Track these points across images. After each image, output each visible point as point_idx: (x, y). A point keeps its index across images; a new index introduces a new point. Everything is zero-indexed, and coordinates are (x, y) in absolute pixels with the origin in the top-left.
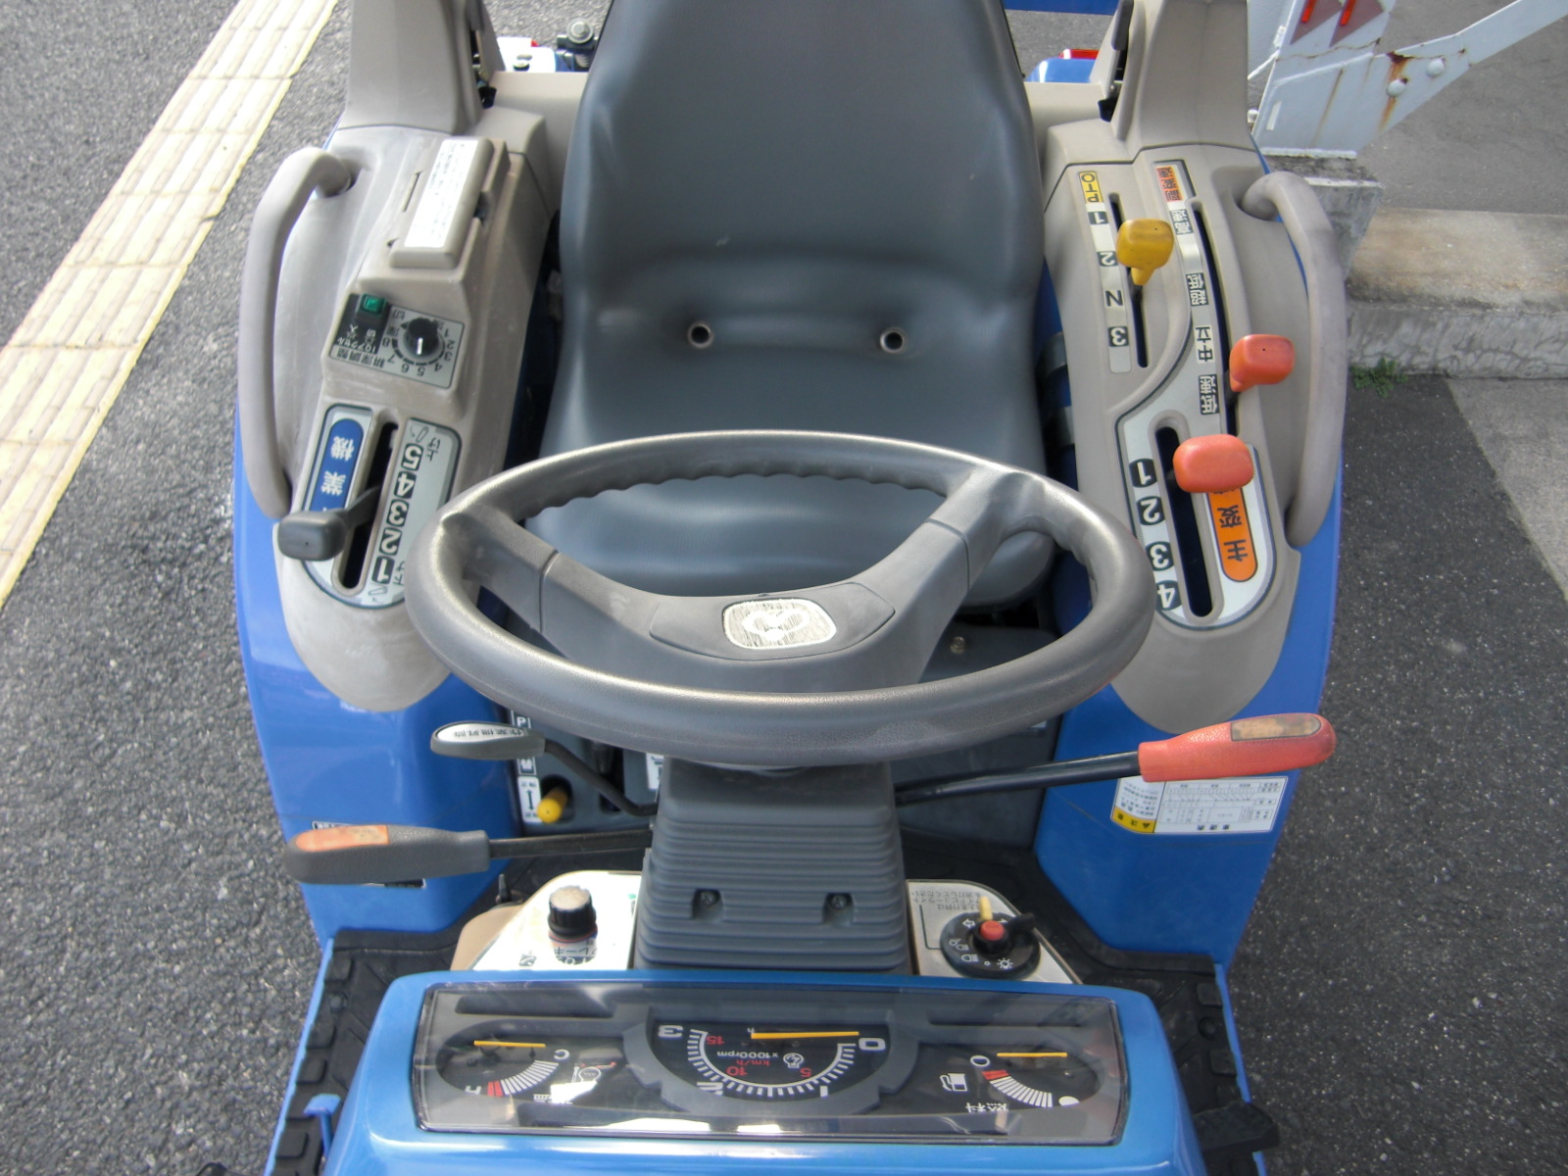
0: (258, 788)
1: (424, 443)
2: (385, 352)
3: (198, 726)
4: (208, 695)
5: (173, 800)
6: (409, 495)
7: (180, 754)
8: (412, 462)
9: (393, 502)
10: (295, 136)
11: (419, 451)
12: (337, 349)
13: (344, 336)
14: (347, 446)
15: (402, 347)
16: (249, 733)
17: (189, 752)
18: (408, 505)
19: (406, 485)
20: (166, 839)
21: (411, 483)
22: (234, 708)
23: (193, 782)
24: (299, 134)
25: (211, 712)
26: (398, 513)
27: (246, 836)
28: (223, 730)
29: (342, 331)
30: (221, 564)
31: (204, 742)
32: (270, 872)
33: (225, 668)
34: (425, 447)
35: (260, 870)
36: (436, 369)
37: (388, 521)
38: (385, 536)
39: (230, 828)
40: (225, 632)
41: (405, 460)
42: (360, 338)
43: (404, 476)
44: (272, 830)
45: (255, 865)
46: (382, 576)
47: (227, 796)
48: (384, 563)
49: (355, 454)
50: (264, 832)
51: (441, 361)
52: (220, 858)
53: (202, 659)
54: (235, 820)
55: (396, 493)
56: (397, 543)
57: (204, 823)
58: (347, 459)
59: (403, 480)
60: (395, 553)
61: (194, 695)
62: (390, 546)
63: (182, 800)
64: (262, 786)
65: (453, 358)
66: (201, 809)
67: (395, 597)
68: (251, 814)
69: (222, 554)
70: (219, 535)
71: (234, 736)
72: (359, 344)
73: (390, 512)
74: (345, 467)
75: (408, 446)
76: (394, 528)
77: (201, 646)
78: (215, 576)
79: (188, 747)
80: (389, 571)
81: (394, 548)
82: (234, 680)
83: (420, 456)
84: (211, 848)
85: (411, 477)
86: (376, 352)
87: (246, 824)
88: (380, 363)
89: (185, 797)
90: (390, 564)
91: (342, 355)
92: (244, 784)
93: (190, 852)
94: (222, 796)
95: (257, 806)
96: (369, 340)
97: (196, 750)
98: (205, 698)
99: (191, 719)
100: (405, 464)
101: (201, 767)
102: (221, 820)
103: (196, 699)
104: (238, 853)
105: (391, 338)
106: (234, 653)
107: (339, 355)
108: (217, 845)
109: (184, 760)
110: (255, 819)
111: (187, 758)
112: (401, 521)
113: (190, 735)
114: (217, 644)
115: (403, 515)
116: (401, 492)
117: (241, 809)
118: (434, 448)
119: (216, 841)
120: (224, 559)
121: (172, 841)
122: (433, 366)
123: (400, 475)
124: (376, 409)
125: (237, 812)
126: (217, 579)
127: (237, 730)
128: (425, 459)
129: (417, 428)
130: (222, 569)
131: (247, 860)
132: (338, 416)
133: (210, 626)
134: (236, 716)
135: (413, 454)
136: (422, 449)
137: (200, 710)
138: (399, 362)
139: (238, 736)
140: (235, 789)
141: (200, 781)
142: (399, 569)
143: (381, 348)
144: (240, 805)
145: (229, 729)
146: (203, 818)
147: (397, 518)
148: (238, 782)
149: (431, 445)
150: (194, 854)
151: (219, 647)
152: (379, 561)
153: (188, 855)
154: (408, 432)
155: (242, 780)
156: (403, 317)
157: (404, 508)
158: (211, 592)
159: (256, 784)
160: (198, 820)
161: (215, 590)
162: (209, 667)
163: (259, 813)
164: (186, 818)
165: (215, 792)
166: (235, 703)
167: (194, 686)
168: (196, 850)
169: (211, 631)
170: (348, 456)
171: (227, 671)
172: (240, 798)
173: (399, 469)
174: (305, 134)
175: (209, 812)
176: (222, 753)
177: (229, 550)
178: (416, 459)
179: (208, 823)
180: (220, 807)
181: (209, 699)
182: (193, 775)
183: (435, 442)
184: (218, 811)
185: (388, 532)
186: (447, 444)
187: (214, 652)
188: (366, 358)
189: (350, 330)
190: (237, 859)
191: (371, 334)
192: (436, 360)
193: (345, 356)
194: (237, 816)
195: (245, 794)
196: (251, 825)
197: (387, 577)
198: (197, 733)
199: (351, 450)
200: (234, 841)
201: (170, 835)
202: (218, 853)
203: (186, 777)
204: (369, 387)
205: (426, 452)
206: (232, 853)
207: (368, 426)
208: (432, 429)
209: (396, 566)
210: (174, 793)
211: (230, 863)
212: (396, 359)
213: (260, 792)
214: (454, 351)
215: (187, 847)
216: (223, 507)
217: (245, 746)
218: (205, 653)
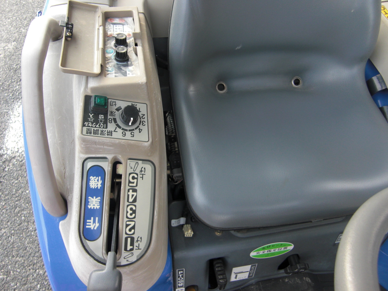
0: (36, 255)
1: (138, 171)
2: (111, 126)
3: (8, 235)
4: (10, 222)
5: (4, 266)
6: (135, 200)
7: (3, 247)
8: (133, 183)
9: (128, 206)
10: (3, 17)
11: (136, 176)
12: (85, 129)
13: (88, 121)
14: (98, 180)
15: (119, 122)
16: (28, 234)
17: (7, 246)
18: (135, 206)
19: (133, 195)
20: (3, 283)
21: (135, 194)
22: (21, 226)
23: (10, 257)
24: (5, 17)
25: (12, 229)
26: (131, 212)
27: (35, 275)
28: (18, 235)
29: (85, 119)
30: (6, 171)
31: (12, 241)
32: (47, 288)
33: (15, 211)
34: (139, 174)
35: (43, 288)
36: (140, 132)
37: (127, 217)
38: (127, 225)
39: (28, 273)
40: (12, 197)
41: (130, 182)
42: (96, 121)
43: (131, 191)
44: (44, 271)
45: (40, 286)
46: (129, 247)
47: (24, 260)
48: (129, 240)
49: (103, 184)
50: (41, 272)
51: (141, 127)
52: (26, 286)
53: (5, 208)
54: (30, 269)
55: (128, 201)
56: (133, 228)
57: (18, 273)
58: (99, 188)
59: (131, 193)
60: (134, 234)
61: (4, 223)
62: (130, 230)
63: (7, 265)
64: (37, 254)
65: (146, 123)
66: (16, 268)
67: (137, 256)
68: (35, 266)
69: (5, 168)
70: (3, 161)
71: (23, 236)
72: (96, 124)
73: (127, 212)
74: (98, 193)
75: (130, 174)
76: (131, 220)
77: (4, 204)
78: (4, 176)
79: (6, 244)
80: (132, 244)
81: (133, 231)
82: (19, 215)
83: (137, 179)
84: (22, 283)
85: (134, 191)
86: (106, 128)
87: (34, 271)
88: (110, 133)
89: (8, 264)
90: (132, 239)
91: (89, 132)
92: (30, 254)
93: (14, 286)
94: (23, 261)
95: (37, 262)
96: (101, 121)
97: (9, 245)
98: (9, 224)
99: (5, 232)
100: (131, 185)
101: (13, 250)
102: (24, 271)
103: (6, 224)
104: (33, 282)
105: (112, 117)
106: (17, 204)
107: (87, 133)
108: (24, 281)
109: (5, 249)
110: (37, 268)
111: (6, 248)
112: (134, 215)
113: (6, 239)
114: (10, 202)
115: (134, 212)
116: (131, 200)
117: (31, 265)
118: (143, 173)
119: (24, 279)
120: (7, 169)
121: (6, 283)
122: (138, 130)
123: (129, 191)
124: (110, 157)
125: (29, 266)
126: (5, 177)
127: (24, 233)
128: (140, 179)
129: (132, 163)
130: (6, 173)
131: (37, 285)
132: (89, 164)
133: (6, 196)
134: (22, 229)
135: (133, 178)
136: (137, 174)
137: (8, 228)
138: (120, 131)
139: (24, 236)
140: (27, 257)
141: (13, 256)
142: (137, 241)
143: (109, 124)
144: (30, 263)
145: (20, 234)
146: (17, 271)
147: (131, 214)
148: (28, 254)
149: (141, 171)
150: (15, 287)
151: (11, 203)
152: (126, 239)
153: (13, 288)
154: (128, 167)
155: (30, 253)
156: (115, 105)
157: (134, 208)
158: (4, 182)
159: (35, 254)
160: (15, 273)
161: (5, 181)
162: (8, 211)
163: (38, 265)
164: (10, 272)
165: (20, 260)
166: (21, 224)
167: (4, 219)
168: (16, 285)
169: (7, 197)
170: (99, 186)
171: (15, 212)
172: (30, 261)
173: (128, 188)
174: (7, 17)
175: (19, 268)
176: (19, 244)
177: (8, 166)
178: (135, 180)
179: (19, 273)
180: (22, 265)
181: (11, 223)
182: (10, 254)
183: (143, 169)
184: (22, 267)
185: (128, 223)
186: (149, 168)
187: (9, 205)
188: (102, 131)
189: (90, 117)
190: (33, 285)
191: (101, 117)
192: (138, 126)
193: (90, 133)
194: (30, 268)
195: (32, 258)
196: (36, 270)
197: (132, 247)
198: (9, 238)
199: (100, 182)
200: (30, 278)
201: (5, 281)
202: (25, 284)
203: (7, 256)
204: (105, 147)
205: (140, 176)
206: (31, 283)
207: (107, 167)
208: (140, 162)
209: (136, 240)
210: (3, 263)
211: (31, 287)
212: (118, 129)
213: (37, 257)
214: (146, 120)
215: (12, 284)
216: (2, 150)
217: (28, 240)
218: (6, 206)
